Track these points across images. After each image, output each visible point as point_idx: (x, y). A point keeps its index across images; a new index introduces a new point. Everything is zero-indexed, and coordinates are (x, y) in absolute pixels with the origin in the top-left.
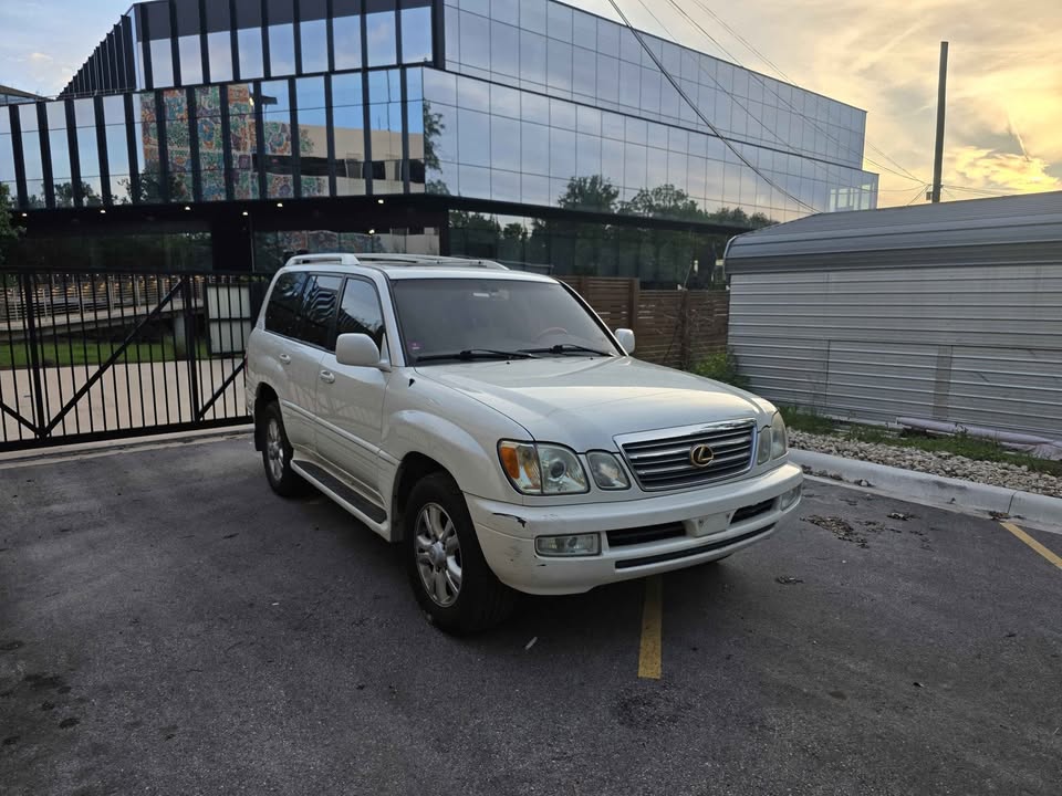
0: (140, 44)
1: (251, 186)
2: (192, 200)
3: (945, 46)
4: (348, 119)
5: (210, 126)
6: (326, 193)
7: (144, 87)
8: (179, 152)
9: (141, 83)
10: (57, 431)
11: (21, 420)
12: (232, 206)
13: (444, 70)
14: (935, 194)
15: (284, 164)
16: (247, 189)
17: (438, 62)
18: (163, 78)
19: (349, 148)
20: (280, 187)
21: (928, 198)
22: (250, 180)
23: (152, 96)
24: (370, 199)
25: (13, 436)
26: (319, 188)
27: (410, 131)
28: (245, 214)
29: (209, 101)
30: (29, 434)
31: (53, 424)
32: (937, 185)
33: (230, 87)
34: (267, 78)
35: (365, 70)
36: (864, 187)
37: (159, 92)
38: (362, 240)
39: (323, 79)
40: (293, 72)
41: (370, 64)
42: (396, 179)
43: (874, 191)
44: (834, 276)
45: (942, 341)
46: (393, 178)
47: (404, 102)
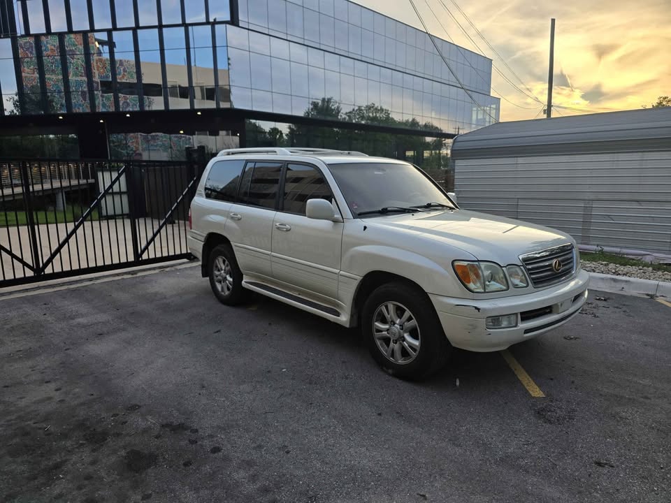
0: (19, 3)
1: (101, 103)
2: (64, 111)
3: (553, 21)
4: (176, 58)
5: (77, 61)
6: (162, 108)
7: (23, 33)
8: (54, 79)
9: (20, 30)
10: (48, 270)
11: (25, 264)
12: (94, 116)
13: (238, 26)
14: (548, 111)
15: (130, 88)
16: (104, 103)
17: (234, 21)
18: (37, 26)
19: (178, 78)
20: (130, 103)
21: (544, 113)
22: (101, 98)
23: (32, 40)
24: (193, 111)
25: (19, 275)
26: (157, 104)
27: (219, 67)
28: (102, 121)
29: (75, 43)
30: (30, 273)
31: (45, 265)
32: (550, 105)
33: (89, 35)
34: (115, 28)
35: (185, 25)
36: (492, 106)
37: (37, 37)
38: (176, 139)
39: (156, 31)
40: (133, 25)
41: (188, 21)
42: (203, 98)
43: (498, 109)
44: (520, 160)
45: (586, 198)
46: (201, 98)
47: (214, 47)
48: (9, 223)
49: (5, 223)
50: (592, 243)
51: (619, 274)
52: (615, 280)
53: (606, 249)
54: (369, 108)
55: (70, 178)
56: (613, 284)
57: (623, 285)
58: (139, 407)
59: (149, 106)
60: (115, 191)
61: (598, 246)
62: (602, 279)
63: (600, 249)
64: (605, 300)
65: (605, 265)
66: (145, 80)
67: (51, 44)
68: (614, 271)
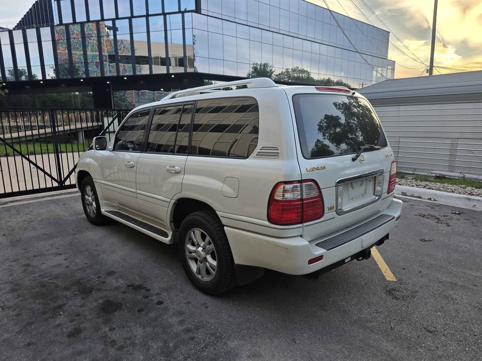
0: (56, 2)
1: (108, 69)
2: (84, 76)
4: (157, 37)
5: (92, 42)
6: (148, 72)
7: (58, 23)
8: (77, 54)
9: (56, 21)
10: (67, 183)
11: (53, 178)
12: (103, 79)
13: (200, 13)
14: (430, 70)
15: (127, 59)
16: (110, 70)
17: (198, 10)
18: (67, 19)
19: (158, 52)
20: (126, 70)
21: (427, 72)
22: (108, 67)
23: (63, 28)
24: (168, 75)
25: (49, 185)
26: (145, 70)
27: (187, 43)
28: (108, 83)
29: (90, 29)
30: (56, 184)
31: (66, 179)
32: (432, 66)
33: (100, 23)
34: (117, 18)
35: (164, 14)
36: (389, 67)
37: (67, 25)
38: (157, 95)
39: (145, 18)
40: (129, 15)
41: (166, 11)
42: (176, 65)
43: (393, 69)
44: (402, 108)
45: (453, 137)
46: (175, 65)
47: (184, 29)
48: (49, 151)
49: (47, 151)
50: (457, 171)
51: (473, 195)
52: (469, 199)
53: (467, 176)
54: (294, 70)
55: (87, 122)
56: (468, 202)
57: (475, 203)
58: (115, 273)
59: (140, 72)
60: (110, 130)
61: (461, 173)
62: (459, 198)
63: (462, 175)
64: (459, 214)
65: (464, 188)
66: (137, 54)
67: (76, 30)
68: (469, 192)
